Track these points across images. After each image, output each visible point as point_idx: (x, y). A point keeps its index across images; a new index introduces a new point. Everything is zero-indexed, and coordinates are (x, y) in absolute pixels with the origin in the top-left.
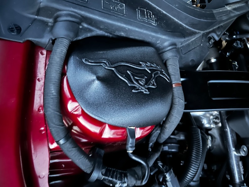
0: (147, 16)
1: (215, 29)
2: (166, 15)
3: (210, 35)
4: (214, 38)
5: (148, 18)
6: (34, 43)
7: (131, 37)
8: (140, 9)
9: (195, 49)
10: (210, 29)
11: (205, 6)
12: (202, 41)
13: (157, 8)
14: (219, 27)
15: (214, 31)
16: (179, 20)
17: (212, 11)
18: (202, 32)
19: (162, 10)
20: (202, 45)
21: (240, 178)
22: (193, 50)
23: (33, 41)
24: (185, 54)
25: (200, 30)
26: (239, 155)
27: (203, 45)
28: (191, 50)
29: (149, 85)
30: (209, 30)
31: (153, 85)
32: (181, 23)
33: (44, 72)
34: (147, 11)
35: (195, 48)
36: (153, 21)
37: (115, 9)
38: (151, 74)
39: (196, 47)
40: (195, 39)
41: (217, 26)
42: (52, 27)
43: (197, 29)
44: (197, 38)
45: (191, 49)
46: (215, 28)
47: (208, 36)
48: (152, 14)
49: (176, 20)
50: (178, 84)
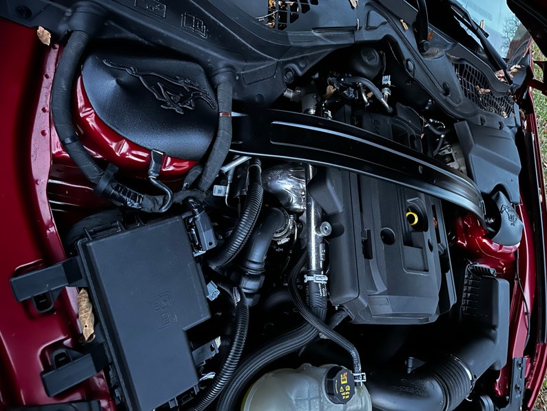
0: (196, 25)
1: (297, 59)
3: (289, 66)
4: (294, 71)
5: (195, 28)
7: (172, 47)
8: (186, 16)
10: (288, 57)
11: (286, 26)
12: (275, 72)
13: (212, 17)
14: (302, 57)
15: (294, 61)
17: (287, 33)
18: (277, 60)
19: (218, 22)
20: (275, 77)
21: (318, 265)
22: (262, 81)
24: (249, 84)
25: (273, 56)
26: (320, 235)
28: (258, 81)
29: (185, 104)
30: (287, 59)
31: (190, 105)
33: (54, 68)
34: (197, 19)
35: (265, 79)
36: (203, 32)
37: (152, 9)
38: (190, 93)
40: (266, 68)
41: (300, 56)
42: (69, 18)
43: (267, 54)
44: (268, 67)
45: (258, 79)
46: (296, 57)
47: (286, 67)
48: (202, 24)
49: (238, 38)
50: (226, 114)
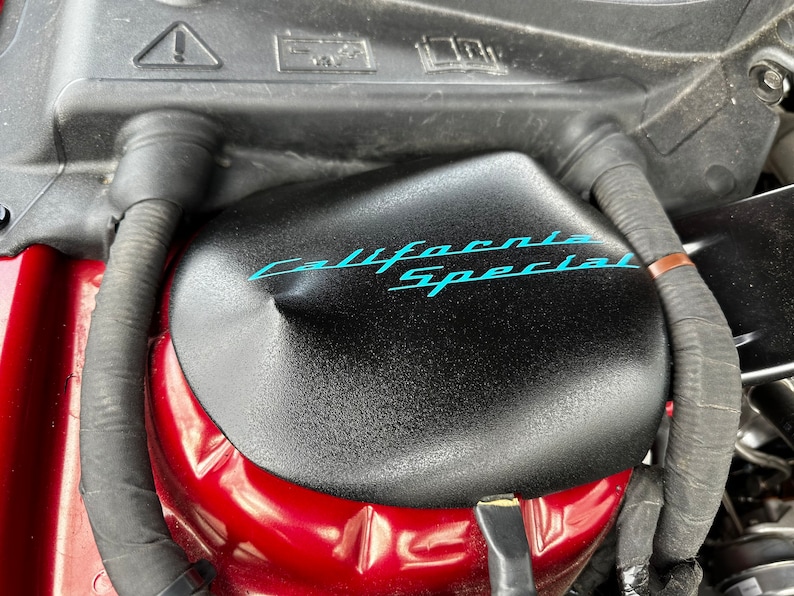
0: (463, 53)
1: (770, 31)
2: (540, 37)
3: (758, 58)
4: (777, 65)
5: (466, 62)
6: (58, 248)
8: (428, 42)
9: (711, 122)
10: (744, 35)
12: (729, 90)
15: (765, 41)
16: (600, 39)
18: (716, 55)
19: (519, 26)
20: (734, 101)
22: (703, 129)
23: (53, 245)
24: (672, 151)
25: (702, 49)
27: (737, 100)
28: (694, 132)
30: (743, 43)
32: (610, 46)
34: (459, 40)
35: (709, 119)
36: (491, 64)
37: (327, 63)
39: (709, 116)
40: (697, 89)
41: (775, 20)
43: (687, 50)
44: (702, 83)
45: (690, 128)
46: (764, 28)
47: (751, 65)
48: (480, 46)
49: (589, 42)
50: (671, 258)
